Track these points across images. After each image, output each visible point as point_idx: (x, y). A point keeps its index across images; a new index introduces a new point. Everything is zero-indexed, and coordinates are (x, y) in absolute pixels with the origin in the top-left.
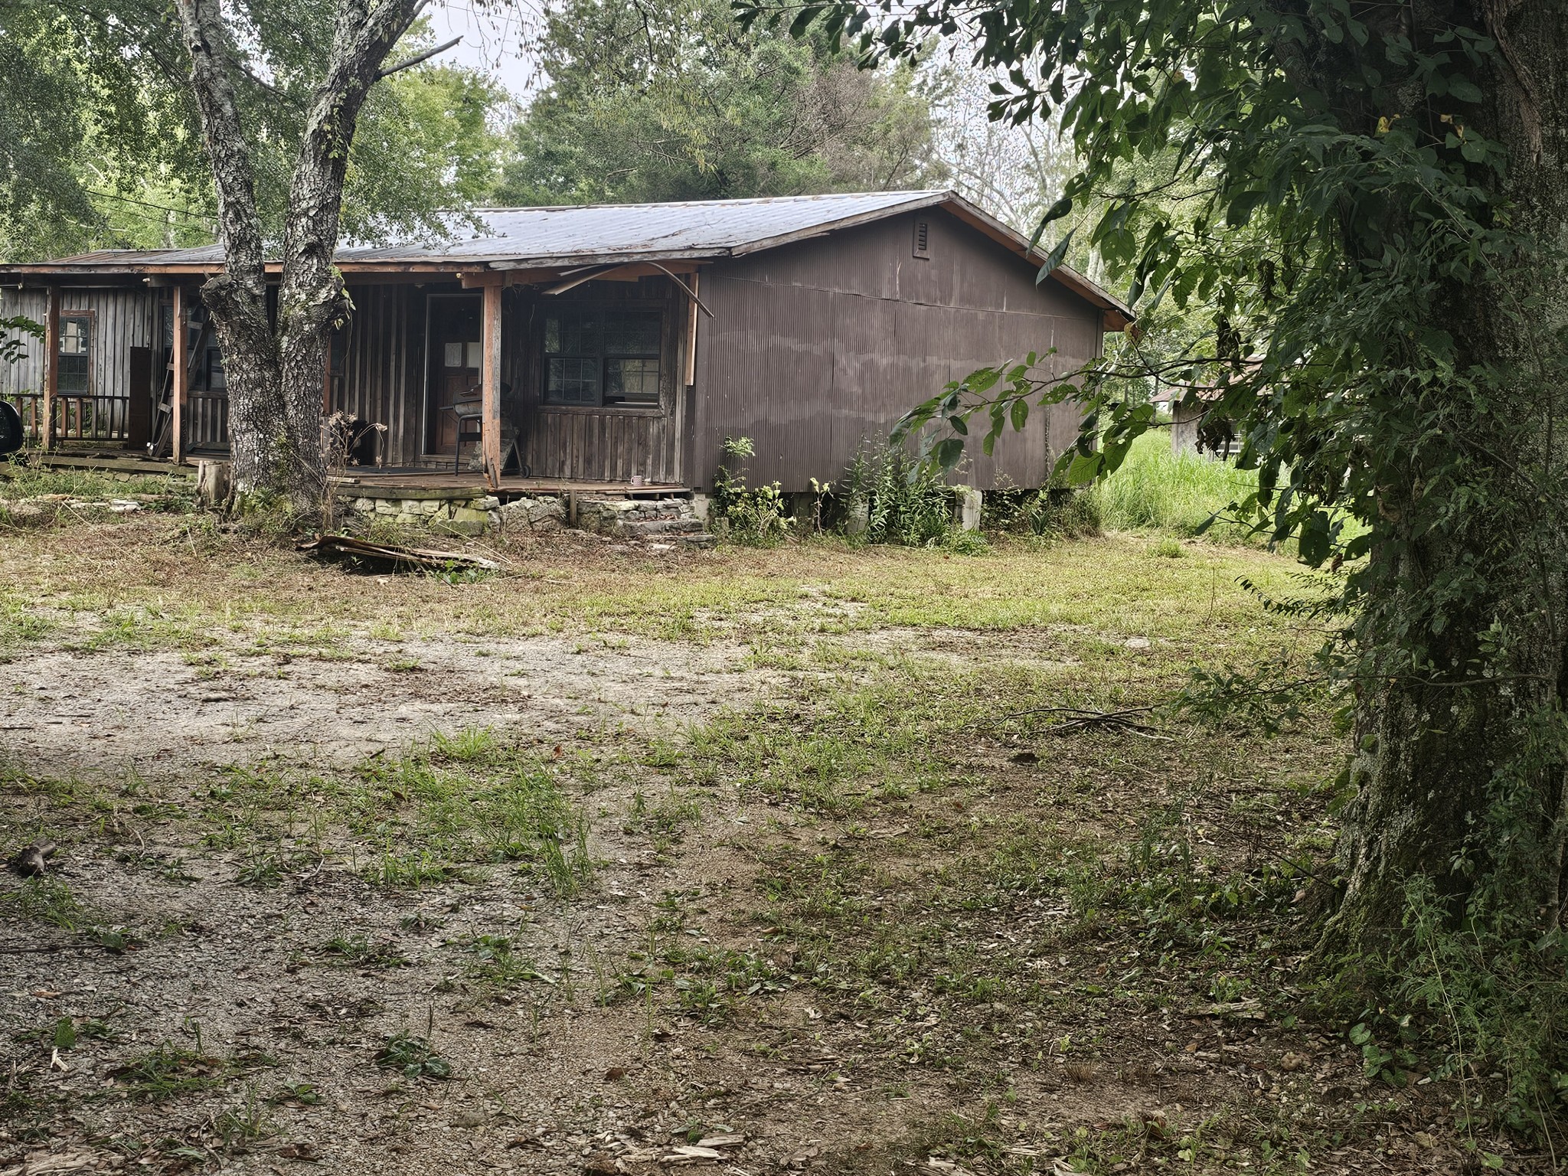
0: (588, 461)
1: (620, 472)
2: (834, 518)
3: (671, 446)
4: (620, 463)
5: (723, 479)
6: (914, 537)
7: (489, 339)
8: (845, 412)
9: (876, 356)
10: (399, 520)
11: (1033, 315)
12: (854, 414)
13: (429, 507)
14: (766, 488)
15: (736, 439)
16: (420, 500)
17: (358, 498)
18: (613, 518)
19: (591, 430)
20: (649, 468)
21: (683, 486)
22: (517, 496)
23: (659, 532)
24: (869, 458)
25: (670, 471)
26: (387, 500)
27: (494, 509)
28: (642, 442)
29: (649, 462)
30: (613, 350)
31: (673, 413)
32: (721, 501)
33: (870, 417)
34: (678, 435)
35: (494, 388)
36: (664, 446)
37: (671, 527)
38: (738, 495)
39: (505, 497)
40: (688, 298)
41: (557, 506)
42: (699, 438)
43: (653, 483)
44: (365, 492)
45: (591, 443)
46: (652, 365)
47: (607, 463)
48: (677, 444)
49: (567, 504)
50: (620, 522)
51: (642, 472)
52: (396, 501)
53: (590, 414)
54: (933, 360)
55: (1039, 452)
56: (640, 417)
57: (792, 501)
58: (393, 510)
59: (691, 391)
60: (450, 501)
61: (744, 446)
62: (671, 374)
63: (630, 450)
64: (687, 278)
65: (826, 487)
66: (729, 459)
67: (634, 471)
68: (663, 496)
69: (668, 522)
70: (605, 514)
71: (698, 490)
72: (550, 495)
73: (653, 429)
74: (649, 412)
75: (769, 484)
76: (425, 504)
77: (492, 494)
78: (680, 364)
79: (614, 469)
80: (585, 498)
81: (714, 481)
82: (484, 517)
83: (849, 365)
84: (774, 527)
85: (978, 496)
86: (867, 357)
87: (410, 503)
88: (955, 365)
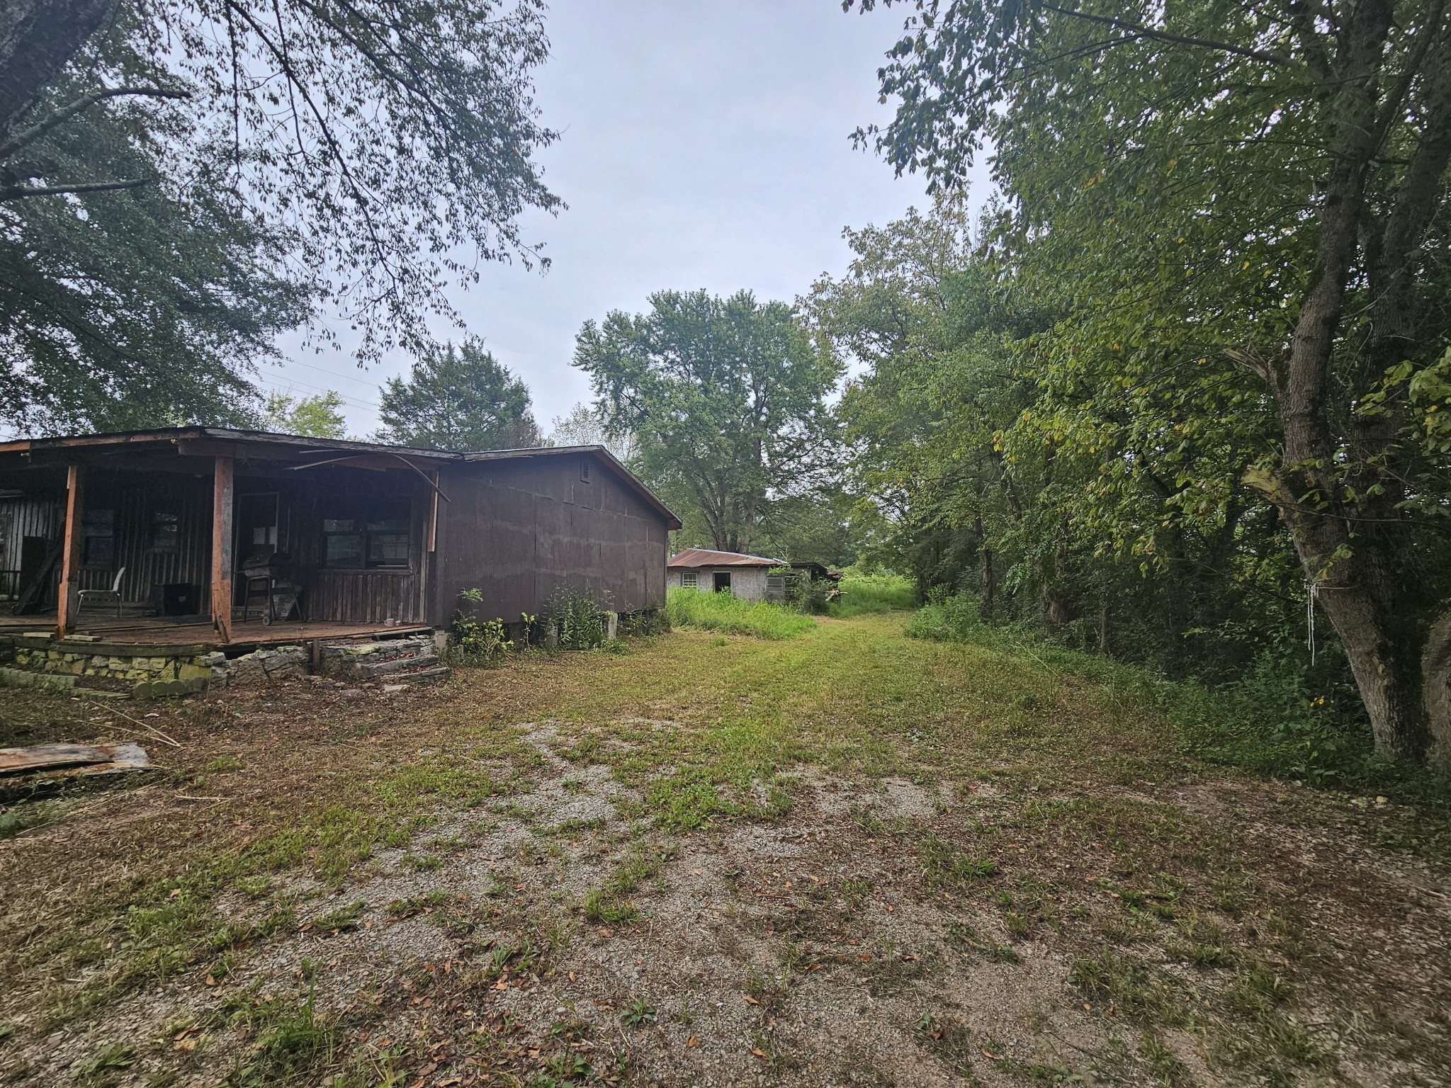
0: (354, 608)
1: (378, 616)
2: (537, 637)
3: (418, 596)
4: (378, 609)
5: (459, 617)
6: (586, 644)
7: (219, 506)
8: (543, 570)
9: (561, 537)
10: (129, 676)
11: (639, 519)
12: (549, 571)
13: (158, 663)
14: (491, 623)
15: (469, 590)
16: (149, 658)
17: (93, 656)
18: (353, 661)
19: (357, 586)
20: (401, 613)
21: (427, 625)
22: (251, 648)
23: (396, 671)
24: (559, 598)
25: (416, 615)
26: (120, 658)
27: (220, 665)
28: (396, 593)
29: (401, 608)
30: (375, 528)
31: (419, 572)
32: (457, 635)
33: (558, 573)
34: (422, 588)
35: (224, 551)
36: (411, 596)
37: (408, 664)
38: (470, 629)
39: (233, 652)
40: (431, 489)
41: (300, 652)
42: (439, 589)
43: (403, 624)
44: (100, 650)
45: (357, 595)
46: (404, 539)
47: (369, 610)
48: (422, 595)
49: (310, 651)
50: (359, 665)
51: (394, 616)
52: (128, 659)
53: (358, 574)
54: (592, 540)
55: (643, 590)
56: (393, 576)
57: (511, 630)
58: (124, 666)
59: (433, 556)
60: (176, 658)
61: (475, 594)
62: (418, 543)
63: (386, 601)
64: (430, 475)
65: (532, 618)
66: (464, 604)
67: (389, 615)
68: (407, 636)
69: (405, 661)
70: (345, 658)
71: (438, 628)
72: (291, 644)
73: (404, 584)
74: (400, 572)
75: (494, 620)
76: (153, 660)
77: (218, 650)
78: (424, 537)
79: (373, 613)
80: (332, 645)
81: (452, 620)
82: (207, 674)
83: (545, 540)
84: (497, 649)
85: (616, 616)
86: (555, 537)
87: (139, 660)
88: (603, 543)
